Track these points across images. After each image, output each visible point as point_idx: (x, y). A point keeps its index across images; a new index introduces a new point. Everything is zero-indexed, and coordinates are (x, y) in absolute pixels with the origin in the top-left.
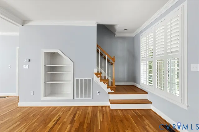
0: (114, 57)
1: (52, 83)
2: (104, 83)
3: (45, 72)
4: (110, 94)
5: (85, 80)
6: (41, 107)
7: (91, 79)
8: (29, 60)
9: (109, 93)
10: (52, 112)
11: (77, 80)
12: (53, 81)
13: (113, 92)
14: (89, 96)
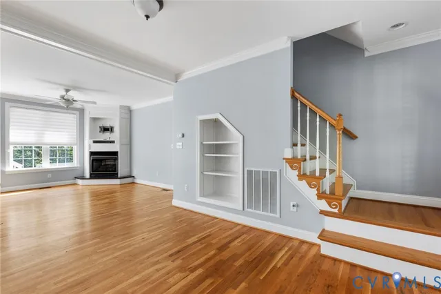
0: (340, 115)
1: (216, 176)
2: (309, 184)
3: (202, 155)
4: (325, 215)
5: (265, 173)
6: (196, 213)
7: (276, 172)
8: (183, 136)
9: (323, 213)
10: (204, 223)
11: (250, 172)
12: (216, 171)
13: (336, 211)
14: (273, 211)
